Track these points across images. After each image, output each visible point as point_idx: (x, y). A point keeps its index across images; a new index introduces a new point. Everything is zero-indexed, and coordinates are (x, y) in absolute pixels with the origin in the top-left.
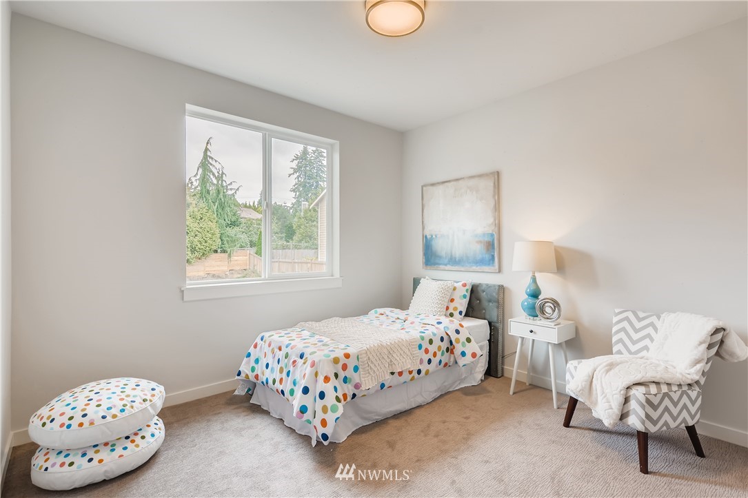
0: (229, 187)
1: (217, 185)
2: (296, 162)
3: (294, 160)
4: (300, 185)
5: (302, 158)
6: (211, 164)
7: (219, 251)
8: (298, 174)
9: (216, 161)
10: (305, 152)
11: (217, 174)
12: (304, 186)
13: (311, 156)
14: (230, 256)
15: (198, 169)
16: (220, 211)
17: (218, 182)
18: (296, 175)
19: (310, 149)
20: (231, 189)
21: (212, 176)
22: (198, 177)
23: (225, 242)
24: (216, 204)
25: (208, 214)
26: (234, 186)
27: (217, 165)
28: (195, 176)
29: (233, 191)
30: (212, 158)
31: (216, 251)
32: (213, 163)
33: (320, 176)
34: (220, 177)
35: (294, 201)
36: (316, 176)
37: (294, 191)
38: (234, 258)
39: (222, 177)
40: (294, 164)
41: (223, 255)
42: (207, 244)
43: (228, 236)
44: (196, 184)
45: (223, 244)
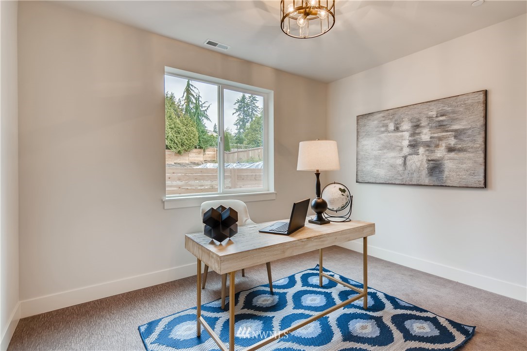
0: (203, 105)
1: (196, 104)
2: (238, 104)
3: (236, 103)
4: (240, 120)
5: (241, 102)
6: (192, 90)
7: (198, 147)
8: (239, 113)
9: (195, 88)
10: (244, 98)
11: (196, 97)
12: (243, 121)
13: (247, 100)
14: (204, 151)
15: (184, 93)
16: (198, 121)
17: (196, 101)
18: (237, 114)
19: (247, 96)
20: (205, 107)
21: (193, 98)
22: (184, 98)
23: (201, 142)
24: (196, 116)
25: (191, 123)
26: (207, 105)
27: (195, 90)
28: (182, 97)
29: (206, 108)
30: (193, 86)
31: (196, 148)
32: (193, 89)
33: (254, 115)
34: (197, 99)
35: (237, 131)
36: (251, 114)
37: (236, 124)
38: (207, 152)
39: (199, 99)
40: (236, 106)
41: (199, 150)
42: (191, 141)
43: (203, 138)
44: (183, 103)
45: (200, 143)
